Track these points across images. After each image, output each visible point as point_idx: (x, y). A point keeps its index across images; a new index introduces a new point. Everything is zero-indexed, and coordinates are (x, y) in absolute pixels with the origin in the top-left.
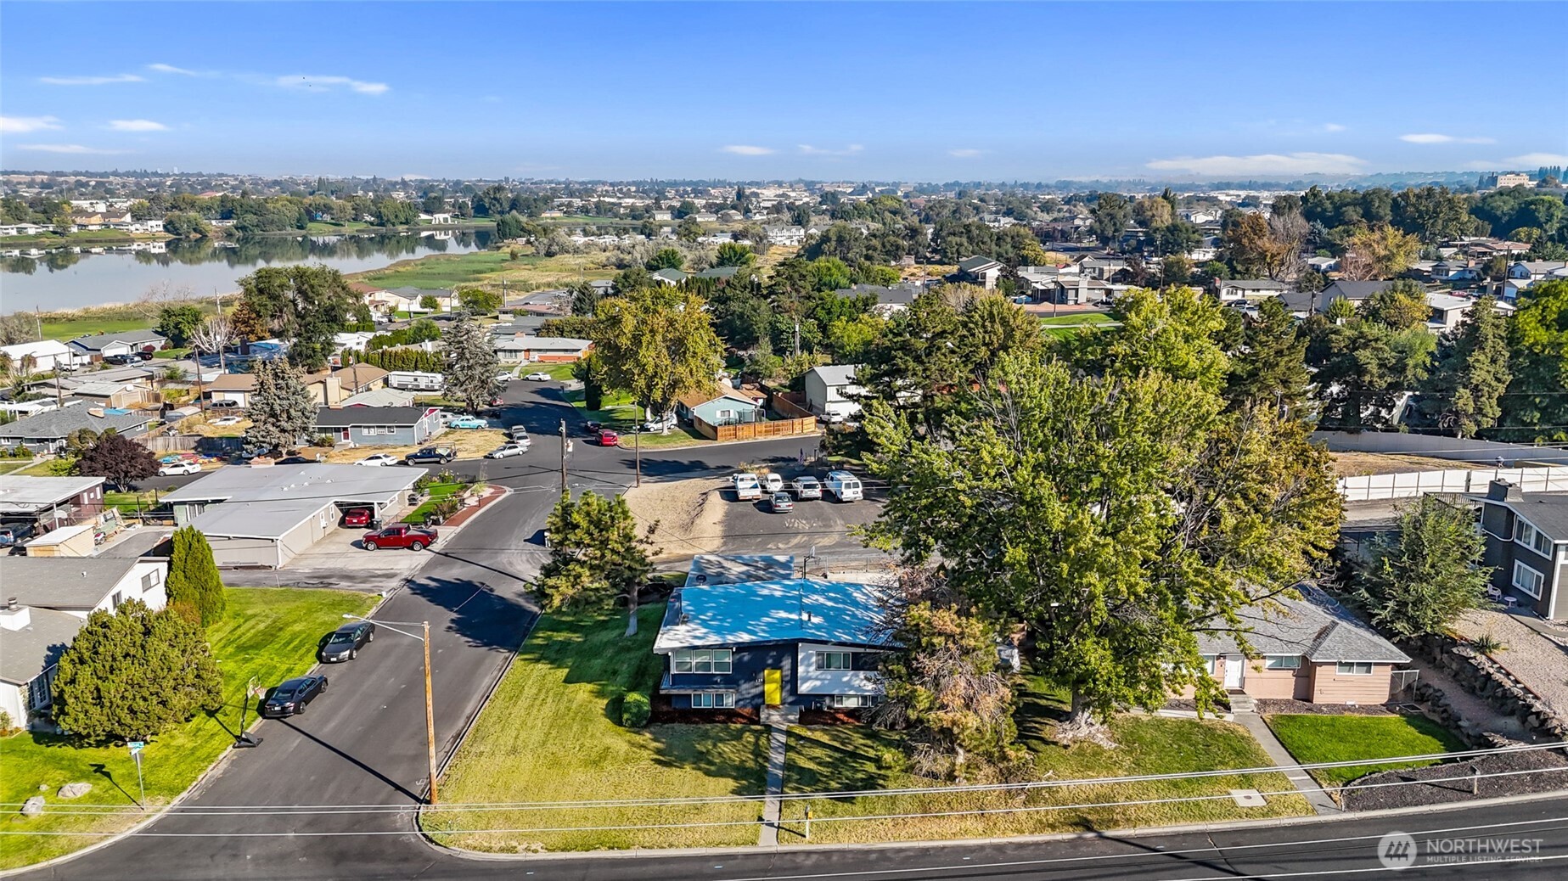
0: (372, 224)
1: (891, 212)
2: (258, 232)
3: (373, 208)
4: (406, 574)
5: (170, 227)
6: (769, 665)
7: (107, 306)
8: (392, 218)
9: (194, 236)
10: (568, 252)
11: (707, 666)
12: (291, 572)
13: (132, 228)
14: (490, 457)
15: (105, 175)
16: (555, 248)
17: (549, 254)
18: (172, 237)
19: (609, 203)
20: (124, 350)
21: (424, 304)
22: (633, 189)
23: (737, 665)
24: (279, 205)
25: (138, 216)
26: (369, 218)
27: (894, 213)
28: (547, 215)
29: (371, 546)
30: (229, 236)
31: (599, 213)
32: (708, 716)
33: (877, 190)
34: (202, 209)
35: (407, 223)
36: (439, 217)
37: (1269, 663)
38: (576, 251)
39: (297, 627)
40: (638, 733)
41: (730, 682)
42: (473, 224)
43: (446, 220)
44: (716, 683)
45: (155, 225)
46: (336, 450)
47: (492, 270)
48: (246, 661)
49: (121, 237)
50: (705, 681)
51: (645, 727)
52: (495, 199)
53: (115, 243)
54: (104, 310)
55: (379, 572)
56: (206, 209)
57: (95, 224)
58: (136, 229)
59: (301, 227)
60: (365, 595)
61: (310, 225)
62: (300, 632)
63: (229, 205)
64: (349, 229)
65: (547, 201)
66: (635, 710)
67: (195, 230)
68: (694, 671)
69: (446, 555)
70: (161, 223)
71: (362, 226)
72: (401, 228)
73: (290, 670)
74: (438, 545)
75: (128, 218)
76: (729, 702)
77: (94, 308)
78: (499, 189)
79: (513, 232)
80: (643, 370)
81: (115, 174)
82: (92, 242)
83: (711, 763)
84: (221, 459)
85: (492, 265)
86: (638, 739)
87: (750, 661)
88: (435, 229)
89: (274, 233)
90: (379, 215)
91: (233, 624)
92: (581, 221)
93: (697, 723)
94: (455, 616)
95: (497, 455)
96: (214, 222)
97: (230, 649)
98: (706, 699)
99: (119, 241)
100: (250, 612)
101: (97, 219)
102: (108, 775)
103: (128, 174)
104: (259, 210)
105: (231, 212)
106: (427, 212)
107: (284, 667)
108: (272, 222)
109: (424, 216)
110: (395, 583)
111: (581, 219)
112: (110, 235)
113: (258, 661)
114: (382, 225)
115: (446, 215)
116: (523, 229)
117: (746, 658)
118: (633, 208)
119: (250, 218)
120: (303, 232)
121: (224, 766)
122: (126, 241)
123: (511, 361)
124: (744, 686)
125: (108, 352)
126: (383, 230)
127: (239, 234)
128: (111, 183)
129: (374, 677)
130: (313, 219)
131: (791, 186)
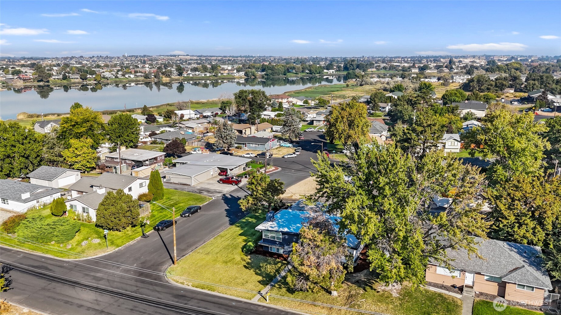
0: (308, 73)
1: (515, 69)
2: (271, 76)
3: (309, 68)
4: (225, 193)
5: (246, 74)
6: (294, 241)
7: (214, 99)
8: (314, 72)
9: (253, 77)
10: (368, 84)
11: (274, 237)
12: (194, 187)
13: (235, 74)
14: (283, 157)
15: (237, 57)
16: (363, 83)
17: (361, 85)
18: (246, 77)
19: (396, 65)
20: (209, 114)
21: (304, 103)
22: (409, 59)
23: (284, 239)
24: (279, 67)
25: (238, 71)
26: (307, 71)
27: (517, 69)
28: (370, 70)
29: (221, 182)
30: (263, 77)
31: (390, 69)
32: (272, 255)
33: (519, 59)
34: (256, 68)
35: (319, 73)
36: (331, 71)
37: (486, 278)
38: (371, 84)
39: (181, 205)
40: (246, 256)
41: (282, 245)
42: (342, 73)
43: (333, 72)
44: (277, 244)
45: (242, 74)
46: (242, 150)
47: (338, 91)
48: (161, 212)
49: (232, 77)
50: (273, 243)
51: (250, 254)
52: (351, 64)
53: (231, 79)
54: (213, 101)
55: (218, 191)
56: (257, 69)
57: (225, 73)
58: (237, 75)
59: (285, 75)
60: (207, 197)
61: (288, 74)
62: (181, 206)
63: (264, 67)
64: (300, 75)
65: (371, 65)
66: (247, 248)
67: (253, 75)
68: (270, 239)
69: (241, 188)
70: (244, 73)
71: (304, 74)
72: (317, 75)
73: (170, 217)
74: (241, 185)
75: (235, 71)
76: (281, 251)
77: (210, 100)
78: (353, 61)
79: (352, 76)
80: (338, 131)
81: (240, 57)
82: (224, 79)
83: (260, 270)
84: (210, 150)
85: (338, 89)
86: (245, 258)
87: (288, 238)
88: (328, 75)
89: (277, 77)
90: (310, 70)
91: (165, 201)
92: (382, 72)
93: (267, 256)
94: (227, 208)
95: (285, 157)
96: (259, 73)
97: (159, 208)
98: (274, 249)
99: (231, 78)
100: (172, 198)
101: (227, 72)
102: (106, 238)
103: (243, 57)
104: (272, 69)
105: (264, 69)
106: (327, 69)
107: (169, 216)
108: (276, 73)
109: (325, 71)
110: (220, 195)
111: (383, 71)
112: (229, 77)
113: (164, 213)
114: (311, 74)
115: (334, 71)
116: (356, 76)
117: (287, 237)
118: (404, 67)
119: (270, 71)
120: (285, 76)
121: (135, 242)
122: (233, 78)
123: (318, 124)
124: (286, 247)
125: (205, 114)
126: (311, 75)
127: (266, 77)
128: (238, 60)
129: (191, 223)
130: (289, 72)
131: (479, 58)
